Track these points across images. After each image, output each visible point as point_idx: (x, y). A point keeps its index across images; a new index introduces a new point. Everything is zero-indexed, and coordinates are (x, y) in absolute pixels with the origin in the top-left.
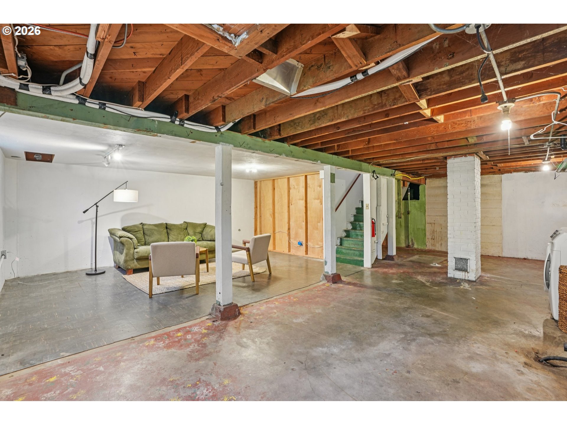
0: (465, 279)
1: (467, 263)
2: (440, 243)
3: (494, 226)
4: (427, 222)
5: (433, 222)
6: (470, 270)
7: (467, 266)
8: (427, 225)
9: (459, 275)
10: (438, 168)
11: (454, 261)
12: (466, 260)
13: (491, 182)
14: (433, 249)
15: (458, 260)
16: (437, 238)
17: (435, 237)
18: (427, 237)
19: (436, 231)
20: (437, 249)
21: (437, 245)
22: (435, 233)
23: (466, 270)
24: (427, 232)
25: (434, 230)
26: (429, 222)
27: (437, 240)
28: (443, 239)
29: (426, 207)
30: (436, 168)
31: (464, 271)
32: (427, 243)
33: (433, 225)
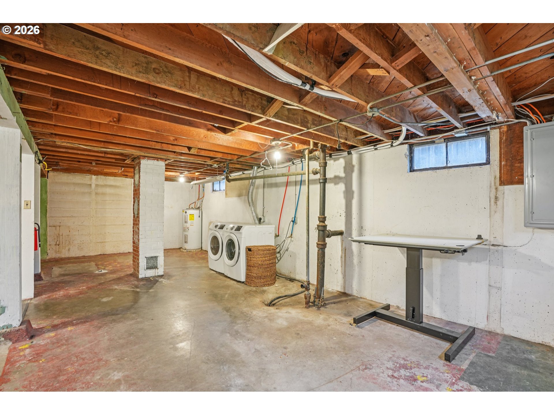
0: (155, 276)
1: (157, 260)
2: (67, 248)
3: (125, 225)
4: (48, 225)
5: (59, 224)
6: (160, 266)
7: (157, 263)
8: (48, 229)
9: (150, 273)
10: (94, 164)
11: (146, 261)
12: (156, 257)
13: (123, 185)
14: (57, 257)
15: (149, 259)
16: (64, 243)
17: (61, 243)
18: (48, 243)
19: (62, 235)
20: (63, 256)
21: (63, 251)
22: (61, 237)
23: (156, 267)
24: (48, 238)
25: (59, 234)
26: (51, 224)
27: (64, 245)
28: (71, 243)
29: (48, 206)
30: (91, 163)
31: (154, 268)
32: (48, 251)
33: (58, 228)
